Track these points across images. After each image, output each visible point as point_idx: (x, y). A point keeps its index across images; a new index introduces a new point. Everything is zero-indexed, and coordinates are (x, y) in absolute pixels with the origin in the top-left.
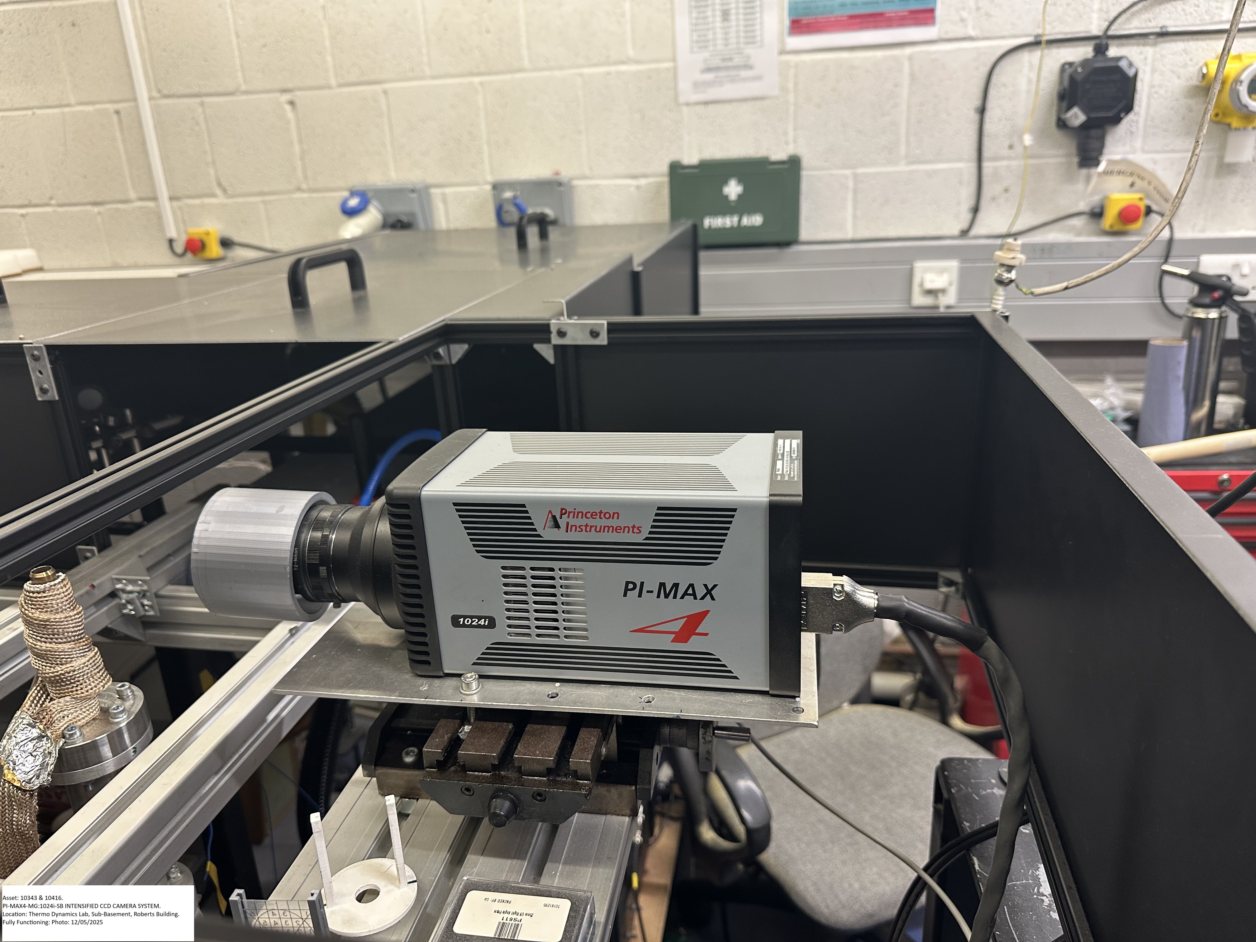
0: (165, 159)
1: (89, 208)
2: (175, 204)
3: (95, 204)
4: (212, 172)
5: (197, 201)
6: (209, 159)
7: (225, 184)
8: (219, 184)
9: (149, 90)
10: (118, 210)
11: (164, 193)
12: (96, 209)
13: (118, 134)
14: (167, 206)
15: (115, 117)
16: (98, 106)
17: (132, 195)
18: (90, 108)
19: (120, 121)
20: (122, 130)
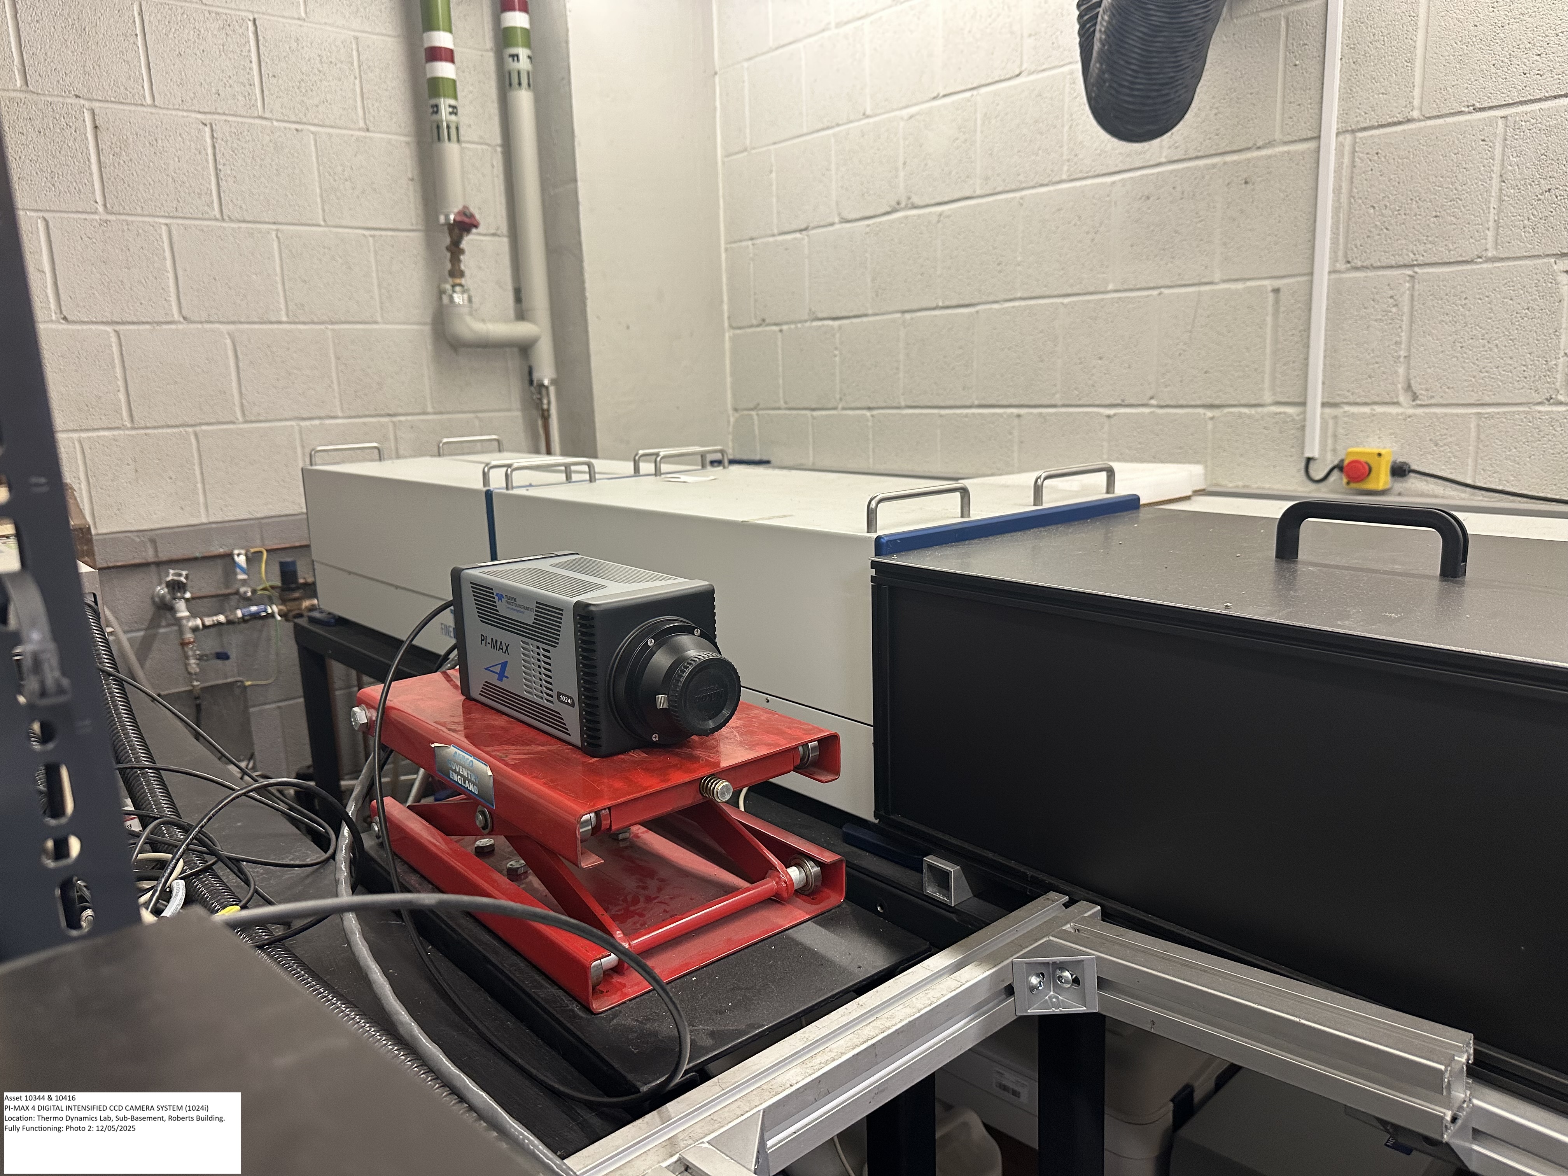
0: (1331, 351)
1: (1201, 411)
2: (1328, 411)
3: (1212, 406)
4: (1401, 370)
5: (1366, 410)
6: (1403, 353)
7: (1415, 387)
8: (1409, 387)
9: (1334, 260)
10: (1240, 415)
11: (1316, 395)
12: (1209, 414)
13: (1269, 319)
14: (1316, 411)
15: (1271, 297)
16: (1249, 284)
17: (1268, 398)
18: (1240, 286)
19: (1277, 302)
20: (1276, 312)
